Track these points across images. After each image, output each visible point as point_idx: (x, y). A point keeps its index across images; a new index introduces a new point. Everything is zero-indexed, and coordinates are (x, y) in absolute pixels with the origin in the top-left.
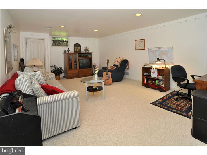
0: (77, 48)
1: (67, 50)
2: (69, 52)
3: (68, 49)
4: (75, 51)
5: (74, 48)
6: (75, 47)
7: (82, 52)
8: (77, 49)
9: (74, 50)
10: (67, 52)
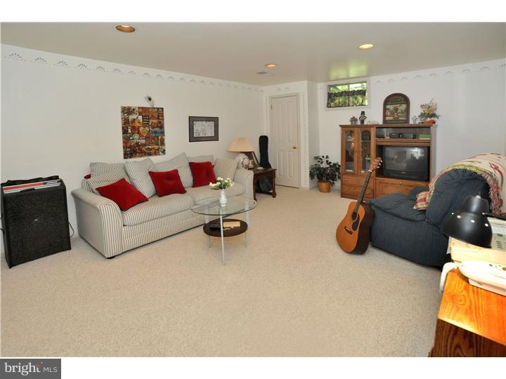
0: (396, 110)
1: (358, 116)
2: (366, 123)
3: (363, 113)
4: (387, 118)
5: (385, 109)
6: (388, 107)
7: (411, 122)
8: (392, 113)
9: (385, 116)
10: (359, 123)
